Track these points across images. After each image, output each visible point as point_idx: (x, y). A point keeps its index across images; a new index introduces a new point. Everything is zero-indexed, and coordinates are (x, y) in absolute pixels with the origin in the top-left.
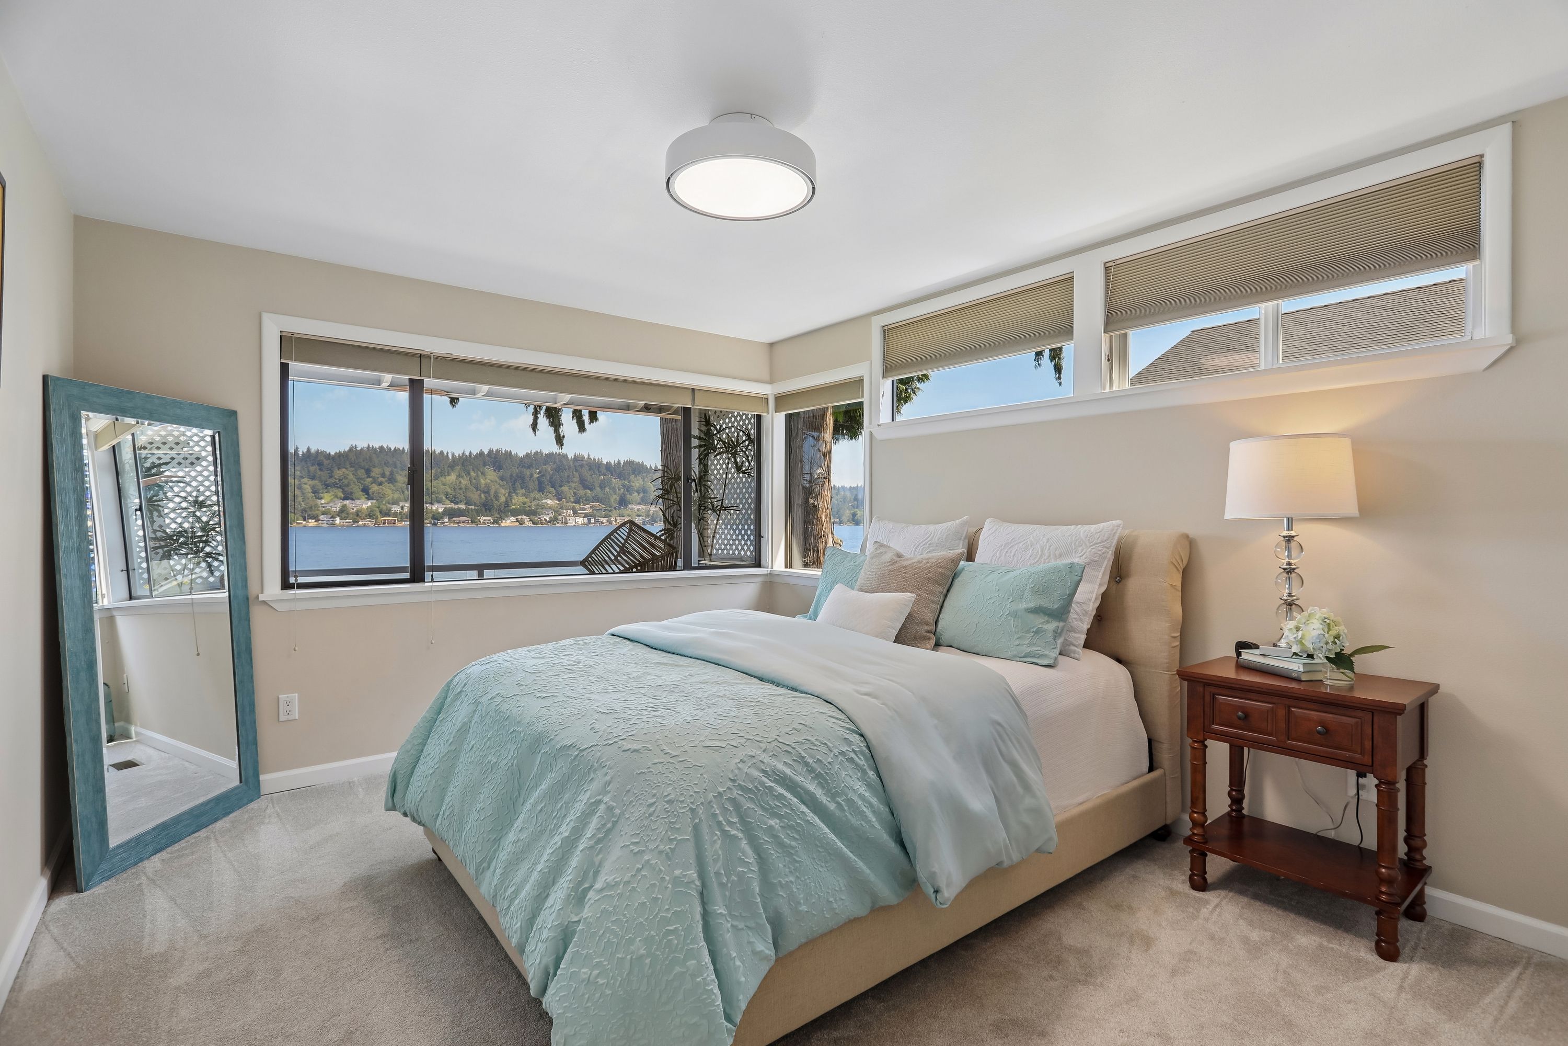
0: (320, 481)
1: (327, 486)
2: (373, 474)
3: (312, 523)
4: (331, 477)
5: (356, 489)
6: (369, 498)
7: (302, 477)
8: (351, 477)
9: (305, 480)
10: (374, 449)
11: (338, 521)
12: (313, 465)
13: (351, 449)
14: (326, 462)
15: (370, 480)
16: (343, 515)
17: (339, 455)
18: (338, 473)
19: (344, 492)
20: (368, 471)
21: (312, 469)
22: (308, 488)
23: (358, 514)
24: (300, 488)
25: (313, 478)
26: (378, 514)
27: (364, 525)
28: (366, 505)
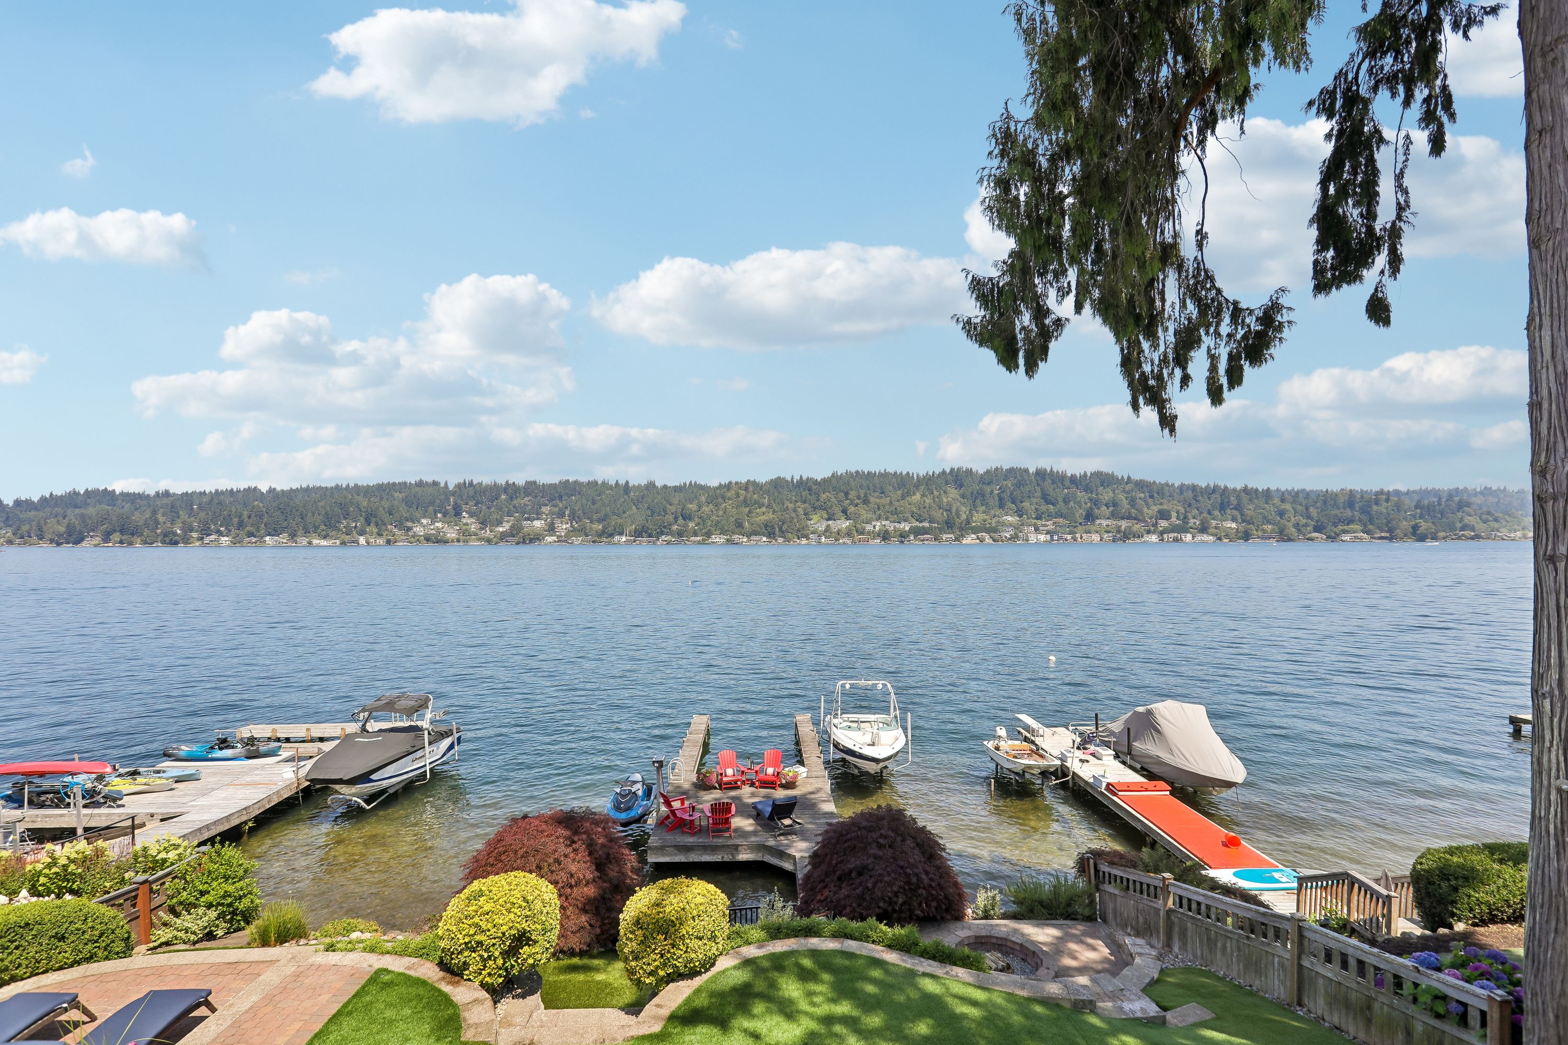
0: (810, 504)
1: (815, 508)
2: (850, 497)
3: (804, 541)
4: (818, 500)
5: (837, 511)
6: (847, 519)
7: (796, 501)
8: (833, 500)
9: (799, 504)
10: (851, 474)
11: (823, 539)
12: (804, 490)
13: (833, 475)
14: (814, 487)
15: (848, 501)
16: (828, 534)
17: (824, 480)
18: (823, 497)
19: (828, 513)
20: (847, 494)
21: (804, 494)
22: (801, 511)
23: (838, 533)
24: (795, 511)
25: (804, 502)
26: (855, 533)
27: (844, 543)
28: (844, 524)
